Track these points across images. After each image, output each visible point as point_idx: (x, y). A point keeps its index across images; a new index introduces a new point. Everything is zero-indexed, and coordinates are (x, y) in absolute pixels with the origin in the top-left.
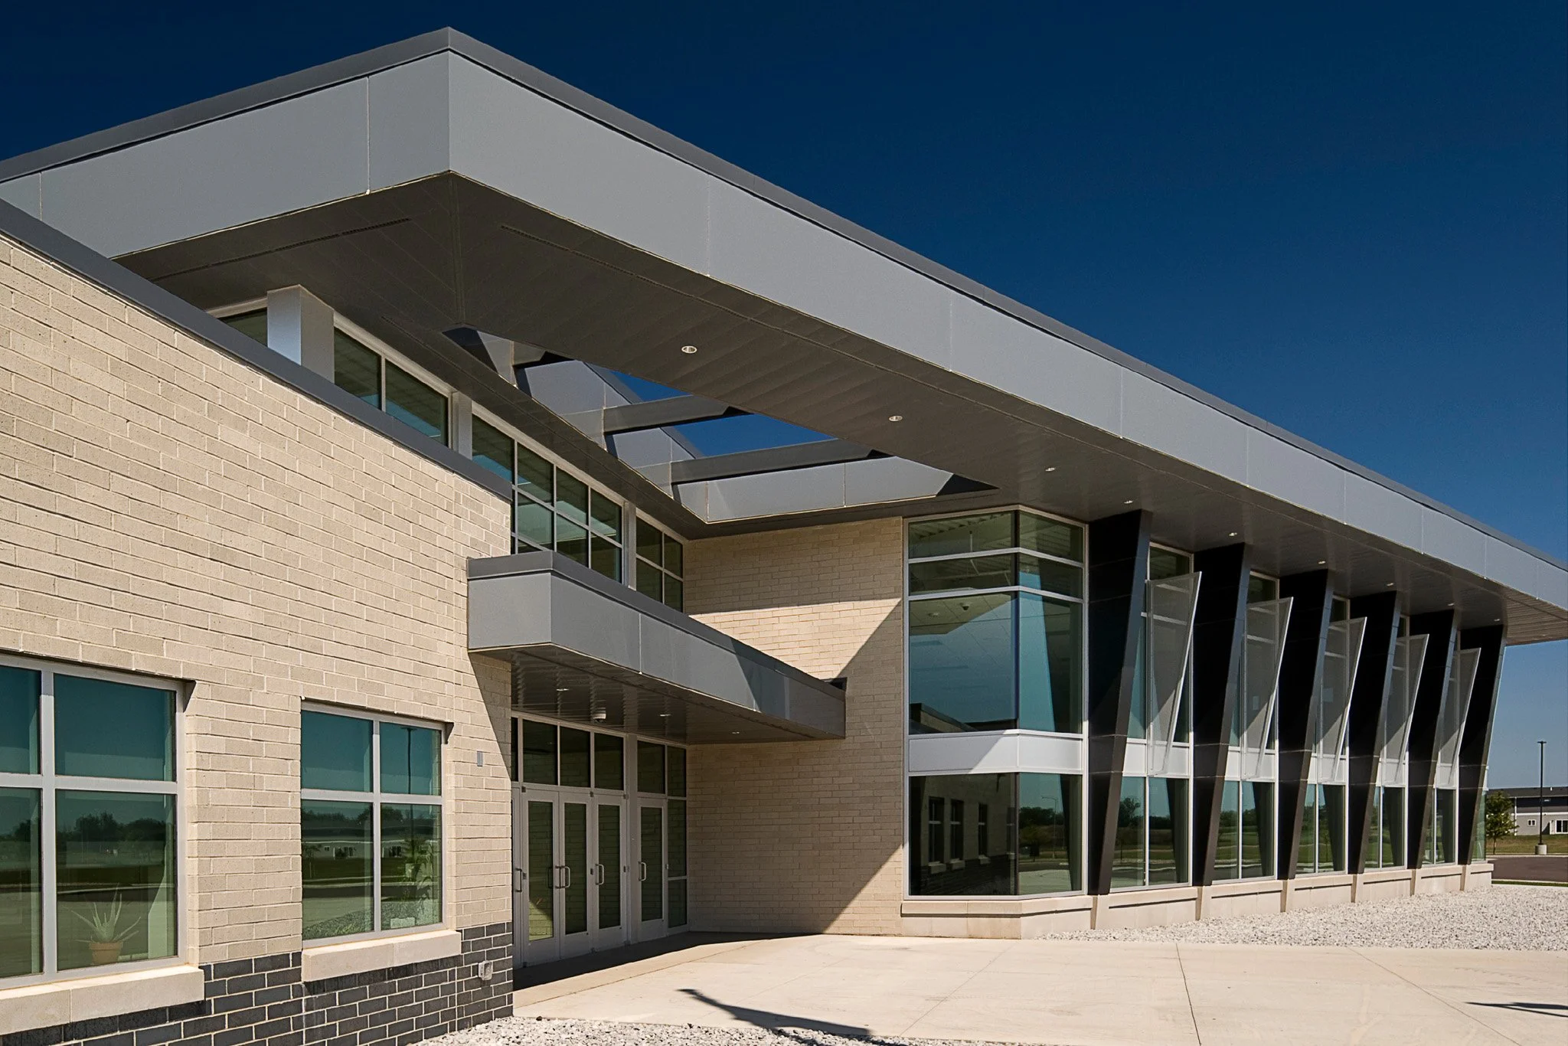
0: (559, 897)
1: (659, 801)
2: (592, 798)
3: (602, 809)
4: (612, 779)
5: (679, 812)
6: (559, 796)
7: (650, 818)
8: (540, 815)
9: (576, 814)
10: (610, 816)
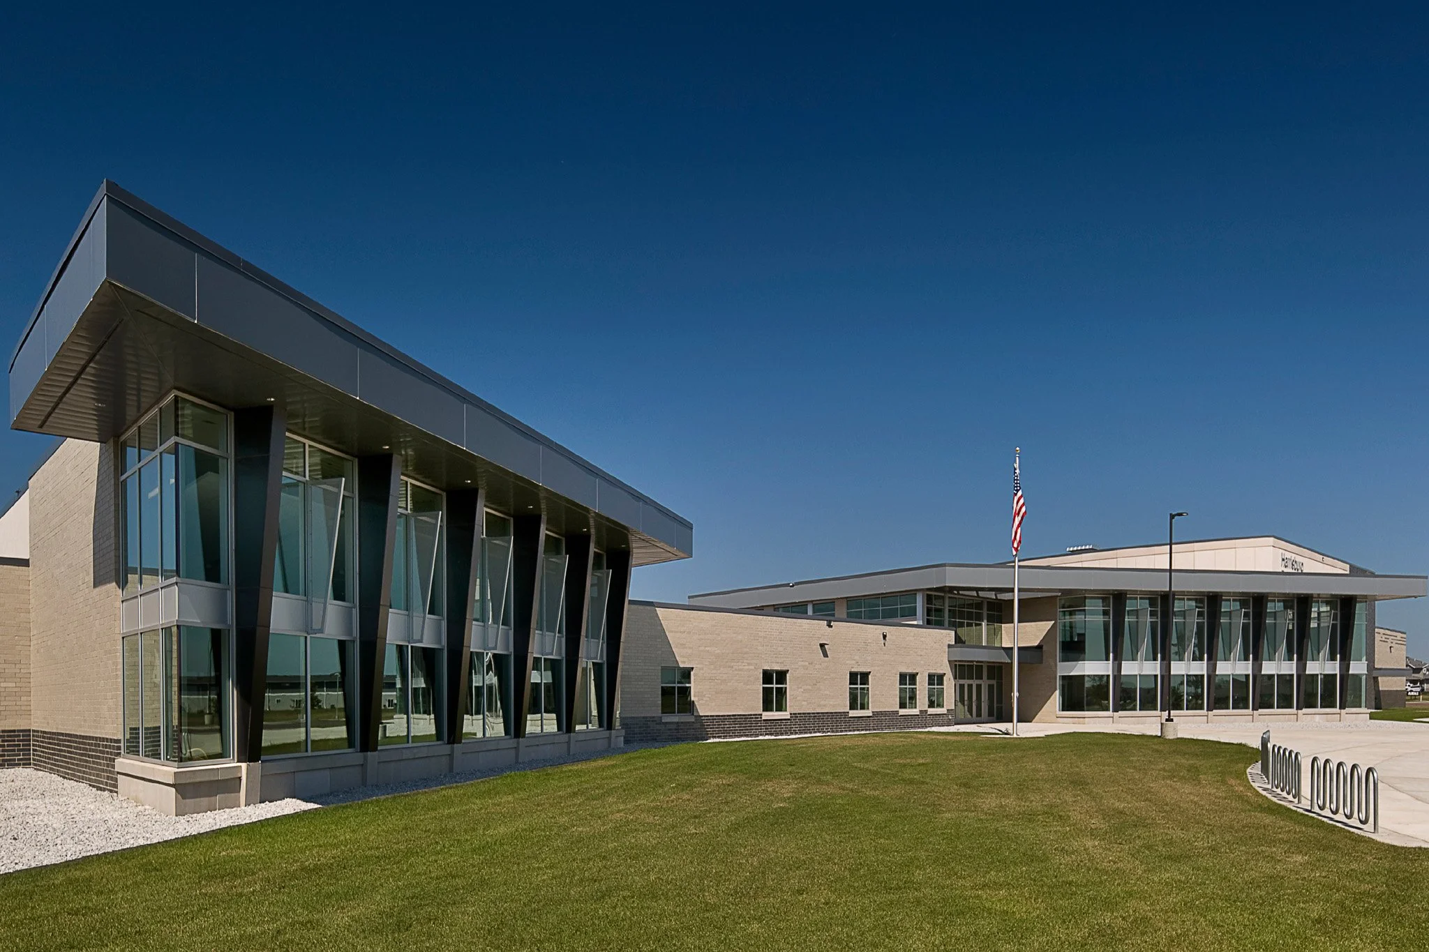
0: (966, 703)
1: (994, 682)
2: (974, 683)
3: (977, 685)
4: (980, 677)
5: (1000, 685)
6: (966, 682)
7: (991, 687)
8: (962, 686)
9: (970, 686)
10: (979, 687)
